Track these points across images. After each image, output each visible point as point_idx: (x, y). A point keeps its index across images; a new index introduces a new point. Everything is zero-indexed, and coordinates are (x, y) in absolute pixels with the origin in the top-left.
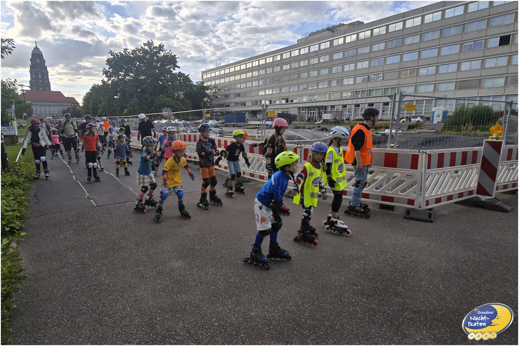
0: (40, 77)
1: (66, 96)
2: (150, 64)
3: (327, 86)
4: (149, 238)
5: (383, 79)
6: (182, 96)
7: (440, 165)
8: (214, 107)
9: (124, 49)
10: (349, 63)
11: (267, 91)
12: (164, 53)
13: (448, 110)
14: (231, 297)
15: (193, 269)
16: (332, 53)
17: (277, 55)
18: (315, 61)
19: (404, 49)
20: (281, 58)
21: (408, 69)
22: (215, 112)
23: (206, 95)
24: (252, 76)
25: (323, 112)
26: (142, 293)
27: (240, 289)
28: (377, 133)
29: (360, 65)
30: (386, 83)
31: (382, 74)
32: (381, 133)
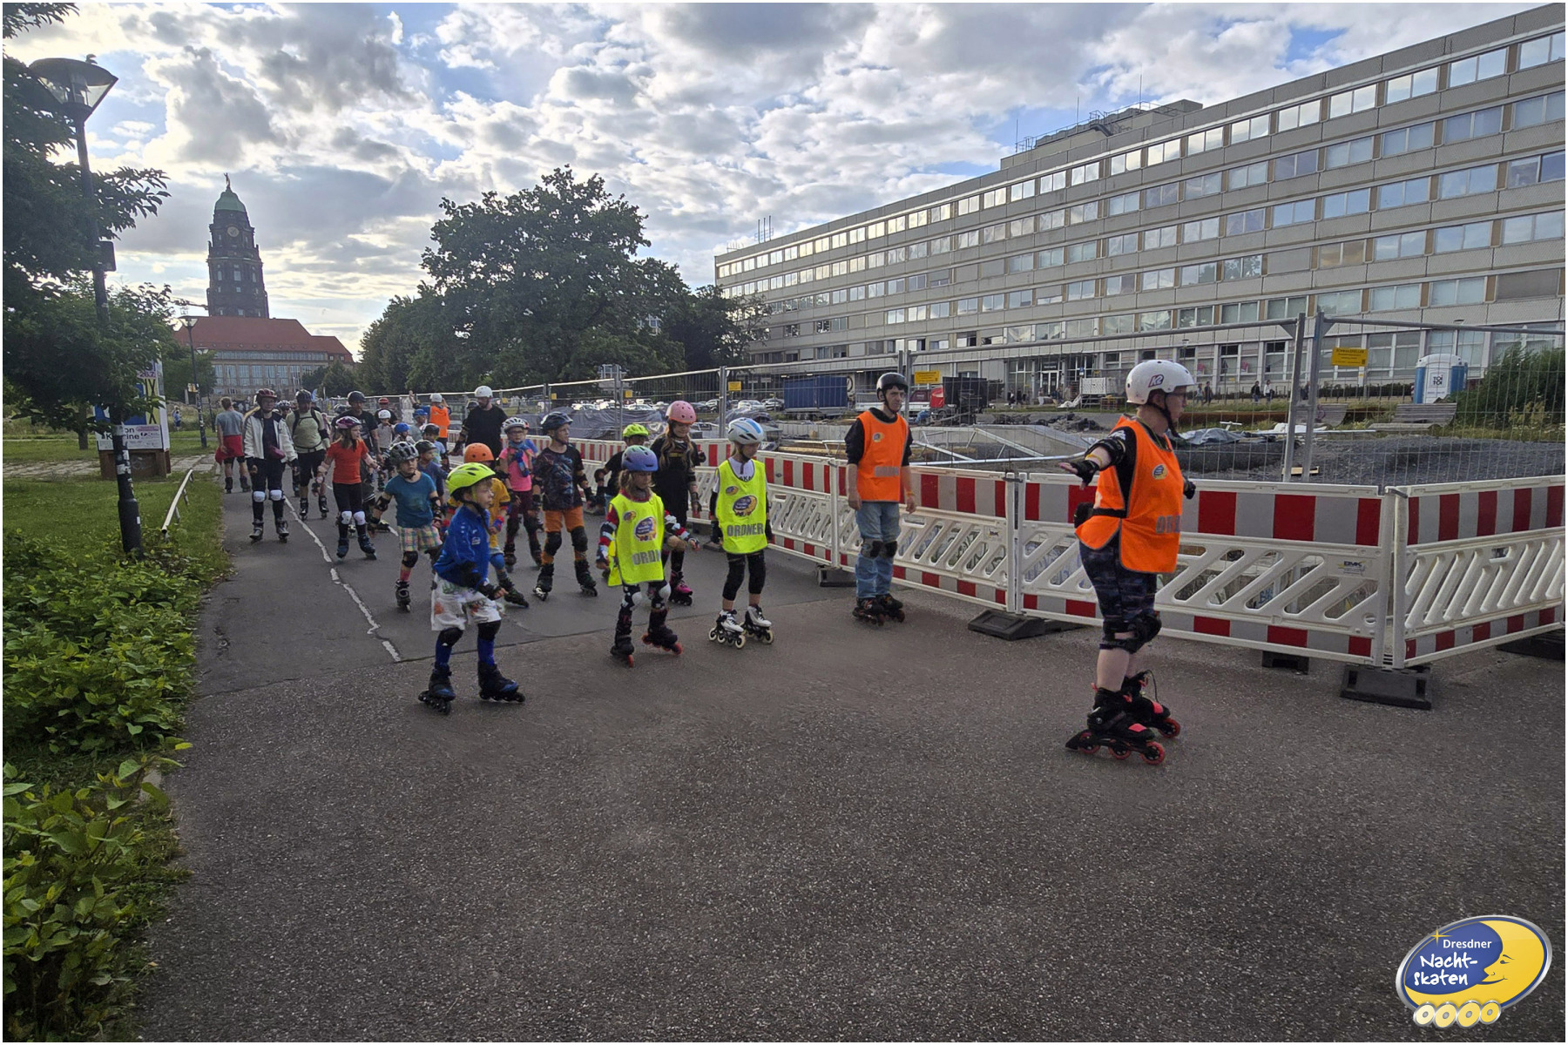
0: (237, 277)
1: (313, 333)
2: (560, 235)
3: (1093, 296)
4: (556, 759)
5: (1264, 272)
6: (657, 330)
7: (1448, 529)
8: (753, 360)
9: (484, 194)
10: (1159, 225)
11: (912, 311)
12: (602, 203)
13: (1466, 364)
14: (807, 940)
15: (689, 852)
16: (1105, 196)
17: (940, 205)
18: (1056, 220)
19: (1326, 180)
20: (951, 213)
21: (1339, 240)
22: (755, 375)
23: (729, 326)
24: (867, 268)
25: (1082, 374)
26: (536, 926)
27: (832, 915)
28: (1248, 435)
29: (1192, 232)
30: (1273, 285)
31: (1260, 258)
32: (1261, 435)
